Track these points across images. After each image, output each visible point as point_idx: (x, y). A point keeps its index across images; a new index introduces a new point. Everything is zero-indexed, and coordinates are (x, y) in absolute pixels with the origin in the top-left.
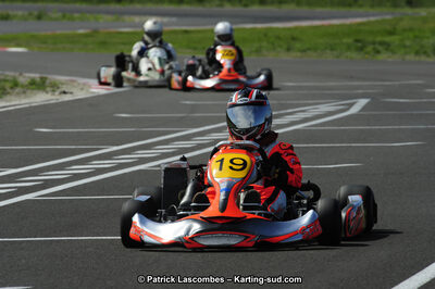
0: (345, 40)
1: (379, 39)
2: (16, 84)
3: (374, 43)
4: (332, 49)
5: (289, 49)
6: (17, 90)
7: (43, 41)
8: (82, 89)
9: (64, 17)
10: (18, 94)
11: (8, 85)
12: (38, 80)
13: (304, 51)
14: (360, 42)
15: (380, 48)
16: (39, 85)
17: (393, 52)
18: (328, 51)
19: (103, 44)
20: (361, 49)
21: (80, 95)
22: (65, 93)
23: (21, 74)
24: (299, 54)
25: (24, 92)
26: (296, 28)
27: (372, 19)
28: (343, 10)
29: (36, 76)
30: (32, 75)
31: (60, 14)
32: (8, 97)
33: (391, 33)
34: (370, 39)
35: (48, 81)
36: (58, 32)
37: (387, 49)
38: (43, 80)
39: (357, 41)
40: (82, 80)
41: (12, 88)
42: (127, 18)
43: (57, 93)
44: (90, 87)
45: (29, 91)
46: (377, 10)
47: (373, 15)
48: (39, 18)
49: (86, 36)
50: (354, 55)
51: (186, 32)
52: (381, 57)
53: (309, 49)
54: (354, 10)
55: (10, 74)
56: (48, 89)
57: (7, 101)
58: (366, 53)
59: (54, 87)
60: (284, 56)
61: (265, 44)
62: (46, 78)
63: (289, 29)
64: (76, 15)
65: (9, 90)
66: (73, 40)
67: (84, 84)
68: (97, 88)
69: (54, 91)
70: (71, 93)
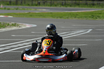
1: (97, 15)
2: (8, 25)
3: (96, 16)
4: (86, 17)
5: (75, 17)
6: (9, 26)
7: (17, 15)
8: (24, 26)
9: (23, 9)
10: (9, 27)
11: (6, 25)
12: (14, 24)
13: (79, 18)
14: (93, 16)
15: (97, 17)
17: (100, 18)
18: (85, 18)
19: (31, 16)
20: (93, 17)
21: (23, 27)
22: (20, 27)
23: (10, 22)
24: (77, 18)
25: (10, 27)
26: (78, 12)
27: (96, 10)
28: (90, 8)
29: (14, 23)
31: (22, 9)
32: (6, 28)
33: (100, 14)
35: (16, 24)
36: (21, 13)
37: (99, 18)
38: (15, 24)
40: (24, 24)
41: (8, 26)
42: (38, 10)
43: (18, 27)
44: (26, 26)
45: (11, 27)
46: (98, 8)
47: (97, 9)
48: (17, 9)
49: (27, 13)
50: (91, 19)
51: (51, 13)
52: (97, 19)
53: (80, 17)
54: (92, 8)
56: (16, 26)
57: (6, 29)
58: (94, 18)
59: (18, 25)
60: (74, 19)
61: (70, 16)
62: (16, 23)
63: (76, 13)
64: (26, 9)
66: (24, 15)
67: (25, 25)
68: (28, 26)
69: (17, 26)
70: (22, 27)
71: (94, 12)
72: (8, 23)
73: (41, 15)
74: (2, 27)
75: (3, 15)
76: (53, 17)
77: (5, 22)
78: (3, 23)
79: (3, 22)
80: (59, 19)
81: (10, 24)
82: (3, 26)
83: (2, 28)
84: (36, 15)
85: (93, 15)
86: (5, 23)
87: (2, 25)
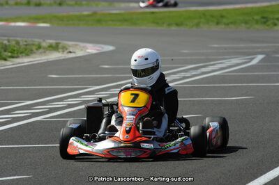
0: (256, 17)
1: (277, 16)
2: (39, 47)
3: (273, 19)
4: (246, 23)
5: (218, 23)
6: (41, 51)
7: (61, 19)
8: (82, 50)
9: (76, 3)
10: (41, 53)
11: (34, 48)
12: (54, 45)
13: (228, 24)
14: (265, 18)
15: (276, 22)
16: (55, 48)
18: (243, 25)
19: (99, 21)
20: (265, 23)
21: (80, 53)
22: (70, 52)
23: (44, 41)
24: (223, 26)
25: (45, 52)
26: (224, 10)
27: (274, 3)
29: (52, 42)
30: (51, 41)
31: (74, 3)
32: (34, 55)
34: (271, 16)
35: (60, 45)
36: (71, 13)
38: (57, 45)
39: (263, 18)
40: (82, 44)
41: (37, 49)
42: (117, 5)
43: (66, 52)
44: (87, 49)
45: (47, 52)
48: (60, 4)
49: (88, 16)
50: (260, 27)
51: (153, 13)
52: (276, 28)
53: (232, 23)
55: (37, 40)
56: (60, 50)
57: (33, 58)
58: (268, 26)
59: (64, 48)
60: (214, 28)
61: (203, 20)
62: (59, 43)
63: (220, 11)
64: (84, 3)
65: (35, 51)
66: (80, 18)
67: (83, 47)
68: (91, 49)
69: (63, 51)
70: (74, 52)
71: (268, 7)
72: (36, 43)
73: (126, 20)
74: (24, 54)
75: (23, 21)
76: (158, 23)
77: (30, 39)
78: (25, 43)
79: (24, 39)
80: (174, 28)
81: (44, 44)
82: (26, 49)
83: (22, 56)
84: (112, 21)
85: (265, 15)
86: (31, 43)
87: (23, 47)
